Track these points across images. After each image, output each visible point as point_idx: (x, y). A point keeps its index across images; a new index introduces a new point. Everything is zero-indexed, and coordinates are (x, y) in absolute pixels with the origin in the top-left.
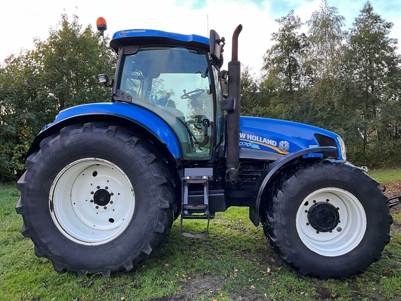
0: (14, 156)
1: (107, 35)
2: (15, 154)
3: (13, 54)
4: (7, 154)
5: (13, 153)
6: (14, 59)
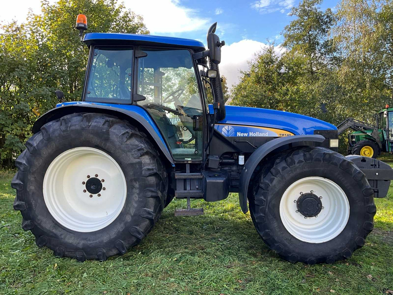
0: (26, 138)
1: (122, 3)
2: (26, 136)
3: (16, 20)
4: (17, 136)
5: (24, 134)
6: (17, 26)
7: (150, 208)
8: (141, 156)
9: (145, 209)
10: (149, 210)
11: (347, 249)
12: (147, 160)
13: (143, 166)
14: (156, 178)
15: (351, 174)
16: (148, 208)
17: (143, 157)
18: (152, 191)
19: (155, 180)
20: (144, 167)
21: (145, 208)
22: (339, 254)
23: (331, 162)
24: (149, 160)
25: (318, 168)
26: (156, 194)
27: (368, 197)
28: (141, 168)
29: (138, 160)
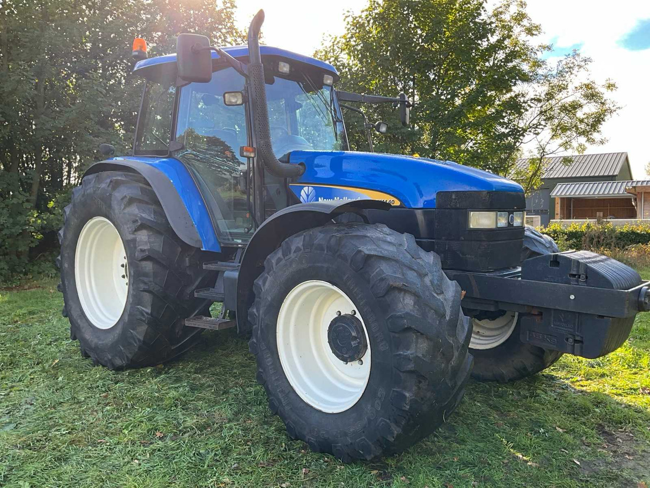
7: (146, 308)
8: (136, 230)
9: (138, 307)
10: (143, 309)
11: (363, 437)
12: (144, 237)
13: (137, 245)
14: (153, 264)
15: (368, 281)
16: (143, 307)
17: (139, 233)
18: (145, 283)
19: (151, 266)
20: (139, 246)
21: (139, 305)
22: (351, 444)
23: (338, 253)
24: (147, 237)
25: (319, 265)
26: (147, 287)
27: (397, 335)
28: (135, 248)
29: (133, 236)
